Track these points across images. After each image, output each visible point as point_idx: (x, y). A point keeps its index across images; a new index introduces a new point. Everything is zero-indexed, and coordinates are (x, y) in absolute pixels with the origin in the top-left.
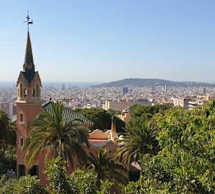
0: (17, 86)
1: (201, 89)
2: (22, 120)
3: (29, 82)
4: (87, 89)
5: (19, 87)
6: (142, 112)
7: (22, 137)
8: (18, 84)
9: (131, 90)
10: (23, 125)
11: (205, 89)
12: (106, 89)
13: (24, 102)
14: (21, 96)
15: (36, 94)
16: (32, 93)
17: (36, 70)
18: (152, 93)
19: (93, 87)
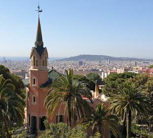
0: (31, 58)
1: (133, 63)
2: (35, 83)
3: (40, 55)
4: (53, 62)
5: (32, 58)
6: (116, 78)
7: (34, 96)
8: (31, 57)
9: (85, 63)
10: (35, 87)
11: (136, 62)
12: (67, 62)
13: (37, 70)
14: (34, 65)
15: (45, 64)
16: (42, 64)
17: (44, 47)
18: (100, 65)
19: (57, 60)
